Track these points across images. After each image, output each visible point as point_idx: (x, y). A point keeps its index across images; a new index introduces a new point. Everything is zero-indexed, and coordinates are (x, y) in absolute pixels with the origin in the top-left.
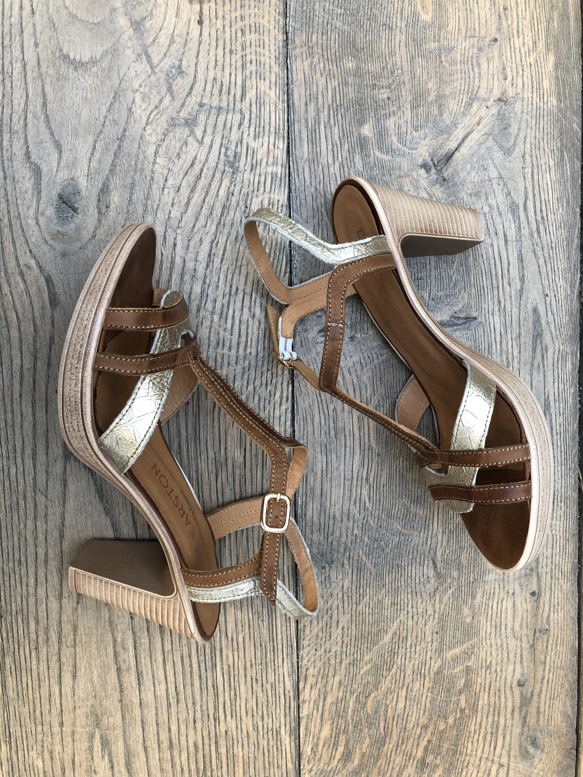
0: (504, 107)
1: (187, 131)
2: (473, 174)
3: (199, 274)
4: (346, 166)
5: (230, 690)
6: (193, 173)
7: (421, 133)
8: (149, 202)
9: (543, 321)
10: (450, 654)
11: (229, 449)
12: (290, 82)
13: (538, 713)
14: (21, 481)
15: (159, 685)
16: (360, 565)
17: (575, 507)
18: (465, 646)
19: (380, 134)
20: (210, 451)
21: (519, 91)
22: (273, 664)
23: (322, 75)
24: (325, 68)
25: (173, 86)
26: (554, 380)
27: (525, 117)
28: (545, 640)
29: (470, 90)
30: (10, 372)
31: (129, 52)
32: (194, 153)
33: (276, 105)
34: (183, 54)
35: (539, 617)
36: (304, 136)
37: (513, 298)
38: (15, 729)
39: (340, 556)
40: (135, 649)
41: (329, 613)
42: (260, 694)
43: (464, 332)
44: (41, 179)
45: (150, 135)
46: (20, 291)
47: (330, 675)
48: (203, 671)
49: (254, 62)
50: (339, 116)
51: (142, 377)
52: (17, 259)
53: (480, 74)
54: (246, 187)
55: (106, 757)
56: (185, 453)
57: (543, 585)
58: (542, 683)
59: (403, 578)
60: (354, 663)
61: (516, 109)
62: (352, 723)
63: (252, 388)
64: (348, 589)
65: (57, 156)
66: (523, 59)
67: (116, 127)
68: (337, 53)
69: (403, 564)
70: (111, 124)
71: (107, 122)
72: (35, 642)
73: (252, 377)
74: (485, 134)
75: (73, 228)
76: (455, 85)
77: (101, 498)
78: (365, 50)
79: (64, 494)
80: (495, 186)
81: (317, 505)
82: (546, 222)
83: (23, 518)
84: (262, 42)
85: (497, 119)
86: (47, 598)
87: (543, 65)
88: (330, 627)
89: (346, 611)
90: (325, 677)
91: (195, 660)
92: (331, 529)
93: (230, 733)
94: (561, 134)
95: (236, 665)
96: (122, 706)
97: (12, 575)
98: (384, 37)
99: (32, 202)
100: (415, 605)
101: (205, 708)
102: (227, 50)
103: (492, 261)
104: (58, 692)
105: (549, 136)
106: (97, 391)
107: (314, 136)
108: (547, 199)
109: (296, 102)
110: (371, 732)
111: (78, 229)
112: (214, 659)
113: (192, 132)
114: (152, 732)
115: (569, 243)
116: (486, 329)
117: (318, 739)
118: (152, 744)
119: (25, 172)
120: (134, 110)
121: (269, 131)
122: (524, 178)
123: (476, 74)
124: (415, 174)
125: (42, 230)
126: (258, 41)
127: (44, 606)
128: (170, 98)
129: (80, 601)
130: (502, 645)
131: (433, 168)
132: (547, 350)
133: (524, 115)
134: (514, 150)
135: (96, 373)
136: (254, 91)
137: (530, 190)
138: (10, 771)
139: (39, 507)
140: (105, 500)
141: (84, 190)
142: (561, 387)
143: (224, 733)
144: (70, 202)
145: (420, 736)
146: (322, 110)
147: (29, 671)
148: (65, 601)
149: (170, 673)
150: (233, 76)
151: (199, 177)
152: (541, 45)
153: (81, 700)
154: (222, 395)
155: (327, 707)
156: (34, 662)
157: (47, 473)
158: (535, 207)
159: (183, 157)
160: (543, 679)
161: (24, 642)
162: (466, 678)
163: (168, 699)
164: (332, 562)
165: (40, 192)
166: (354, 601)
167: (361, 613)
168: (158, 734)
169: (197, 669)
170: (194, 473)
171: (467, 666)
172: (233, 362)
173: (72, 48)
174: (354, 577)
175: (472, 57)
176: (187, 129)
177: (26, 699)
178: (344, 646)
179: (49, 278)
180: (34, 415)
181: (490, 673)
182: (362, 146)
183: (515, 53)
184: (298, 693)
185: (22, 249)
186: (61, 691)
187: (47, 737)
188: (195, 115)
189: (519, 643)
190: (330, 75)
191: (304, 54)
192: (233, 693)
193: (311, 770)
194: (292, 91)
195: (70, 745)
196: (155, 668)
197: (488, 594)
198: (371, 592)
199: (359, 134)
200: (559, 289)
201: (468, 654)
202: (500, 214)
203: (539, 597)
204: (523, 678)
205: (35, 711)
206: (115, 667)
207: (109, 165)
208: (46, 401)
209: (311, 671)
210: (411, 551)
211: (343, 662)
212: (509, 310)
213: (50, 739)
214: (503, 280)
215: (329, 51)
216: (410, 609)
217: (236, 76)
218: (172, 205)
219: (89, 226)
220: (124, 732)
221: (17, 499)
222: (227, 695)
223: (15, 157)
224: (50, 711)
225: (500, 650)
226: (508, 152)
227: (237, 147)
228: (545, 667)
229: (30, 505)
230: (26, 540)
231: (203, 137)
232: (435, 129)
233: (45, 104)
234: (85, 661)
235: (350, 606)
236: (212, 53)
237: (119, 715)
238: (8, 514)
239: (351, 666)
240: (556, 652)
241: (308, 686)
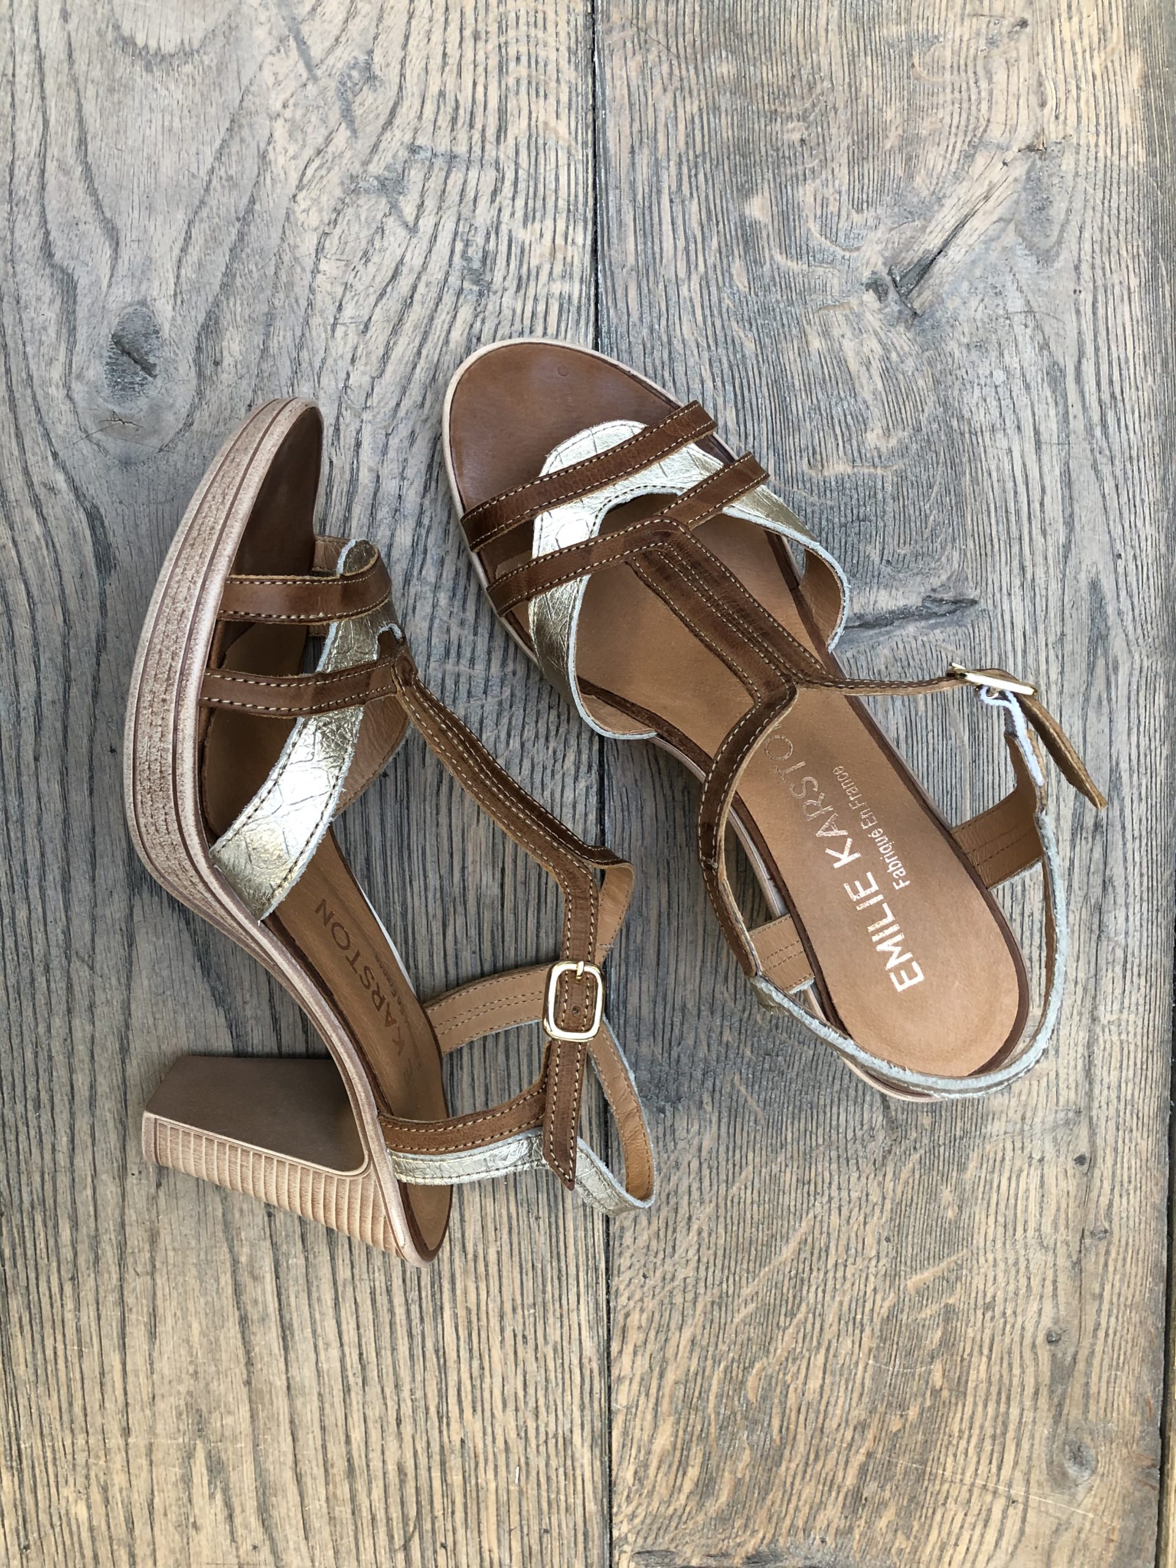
0: (1039, 163)
1: (383, 204)
2: (974, 302)
3: (408, 506)
4: (713, 283)
5: (471, 1358)
6: (395, 294)
7: (869, 215)
8: (305, 354)
9: (1110, 609)
10: (913, 1282)
11: (471, 869)
12: (599, 103)
13: (1087, 1396)
14: (40, 936)
15: (326, 1349)
16: (734, 1104)
17: (1168, 987)
18: (944, 1265)
19: (784, 216)
20: (430, 874)
21: (1070, 131)
22: (557, 1305)
23: (665, 90)
24: (671, 74)
25: (355, 107)
26: (1129, 729)
27: (1082, 184)
28: (1103, 1251)
29: (971, 127)
30: (13, 708)
31: (260, 33)
32: (399, 253)
33: (569, 152)
34: (375, 38)
35: (1092, 1205)
36: (628, 219)
37: (1050, 562)
38: (30, 1443)
39: (694, 1085)
40: (277, 1277)
41: (673, 1201)
42: (532, 1367)
43: (950, 630)
44: (75, 302)
45: (307, 211)
46: (33, 539)
47: (673, 1326)
48: (416, 1321)
49: (524, 59)
50: (701, 177)
51: (301, 720)
52: (26, 472)
53: (991, 94)
54: (506, 324)
55: (219, 1496)
56: (379, 878)
57: (1099, 1142)
58: (1095, 1336)
59: (820, 1130)
60: (721, 1302)
61: (1063, 167)
62: (717, 1420)
63: (518, 746)
64: (710, 1152)
65: (109, 252)
66: (1080, 63)
67: (235, 193)
68: (698, 43)
69: (822, 1102)
70: (223, 187)
71: (214, 182)
72: (70, 1266)
73: (517, 722)
74: (1000, 220)
75: (145, 408)
76: (940, 116)
77: (206, 970)
78: (755, 37)
79: (129, 961)
80: (1019, 329)
81: (648, 985)
82: (1120, 404)
83: (42, 1011)
84: (540, 16)
85: (1025, 189)
86: (94, 1176)
87: (1118, 77)
88: (674, 1231)
89: (707, 1198)
90: (663, 1329)
91: (398, 1299)
92: (676, 1031)
93: (471, 1445)
94: (1153, 222)
95: (483, 1308)
96: (249, 1391)
97: (23, 1129)
98: (794, 10)
99: (56, 349)
100: (844, 1185)
101: (419, 1394)
102: (468, 33)
103: (1010, 485)
104: (118, 1367)
105: (1130, 226)
106: (207, 750)
107: (647, 218)
108: (1122, 357)
109: (612, 146)
110: (755, 1438)
111: (155, 410)
112: (438, 1296)
113: (394, 206)
114: (311, 1442)
115: (1164, 448)
116: (994, 625)
117: (649, 1453)
118: (313, 1469)
119: (41, 285)
120: (271, 156)
121: (556, 207)
122: (1078, 312)
123: (984, 94)
124: (854, 302)
125: (80, 410)
126: (532, 13)
127: (89, 1192)
128: (349, 133)
129: (164, 1182)
130: (1016, 1263)
131: (892, 289)
132: (1116, 669)
133: (1079, 180)
134: (1058, 254)
135: (205, 712)
136: (524, 123)
137: (1088, 337)
138: (21, 1528)
139: (76, 988)
140: (213, 975)
141: (167, 326)
142: (1144, 742)
143: (458, 1444)
144: (138, 350)
145: (850, 1446)
146: (664, 164)
147: (58, 1324)
148: (131, 1181)
149: (349, 1328)
150: (480, 89)
151: (408, 303)
152: (1116, 36)
153: (166, 1381)
154: (463, 758)
155: (667, 1390)
156: (70, 1305)
157: (93, 919)
158: (1098, 374)
159: (375, 259)
160: (1096, 1330)
161: (49, 1264)
162: (945, 1328)
163: (344, 1377)
164: (679, 1099)
165: (72, 331)
166: (723, 1177)
167: (736, 1200)
168: (324, 1447)
169: (404, 1317)
170: (399, 919)
171: (946, 1306)
172: (478, 690)
173: (140, 25)
174: (724, 1129)
175: (975, 59)
176: (384, 201)
177: (52, 1381)
178: (702, 1268)
179: (94, 511)
180: (65, 798)
181: (993, 1318)
182: (746, 243)
183: (1063, 52)
184: (609, 1363)
185: (37, 450)
186: (124, 1364)
187: (97, 1457)
188: (400, 170)
189: (1050, 1259)
190: (683, 90)
191: (629, 45)
192: (476, 1364)
193: (633, 1516)
194: (604, 122)
195: (145, 1474)
196: (317, 1316)
197: (991, 1162)
198: (757, 1160)
199: (742, 218)
200: (1143, 544)
201: (949, 1281)
202: (1028, 387)
203: (1091, 1167)
204: (1056, 1328)
205: (71, 1404)
206: (237, 1313)
207: (220, 275)
208: (91, 769)
209: (635, 1318)
210: (838, 1075)
211: (700, 1299)
212: (1043, 586)
213: (102, 1462)
214: (1030, 523)
215: (681, 39)
216: (834, 1193)
217: (486, 88)
218: (353, 361)
219: (180, 402)
220: (256, 1445)
221: (31, 972)
222: (464, 1367)
223: (19, 254)
224: (102, 1406)
225: (1013, 1272)
226: (1045, 258)
227: (488, 240)
228: (1100, 1305)
229: (59, 985)
230: (50, 1058)
231: (417, 218)
232: (896, 209)
233: (82, 142)
234: (174, 1303)
235: (715, 1188)
236: (437, 37)
237: (244, 1411)
238: (12, 1005)
239: (716, 1307)
240: (1124, 1275)
241: (629, 1349)
